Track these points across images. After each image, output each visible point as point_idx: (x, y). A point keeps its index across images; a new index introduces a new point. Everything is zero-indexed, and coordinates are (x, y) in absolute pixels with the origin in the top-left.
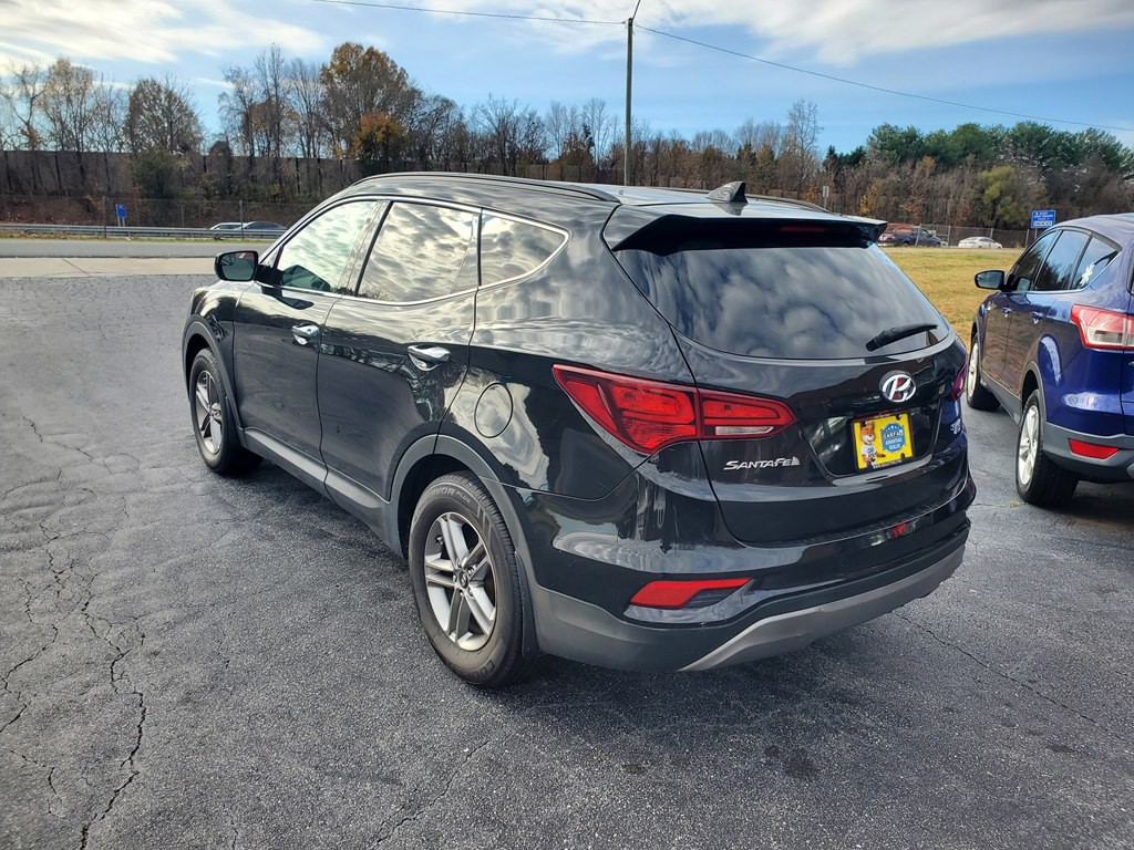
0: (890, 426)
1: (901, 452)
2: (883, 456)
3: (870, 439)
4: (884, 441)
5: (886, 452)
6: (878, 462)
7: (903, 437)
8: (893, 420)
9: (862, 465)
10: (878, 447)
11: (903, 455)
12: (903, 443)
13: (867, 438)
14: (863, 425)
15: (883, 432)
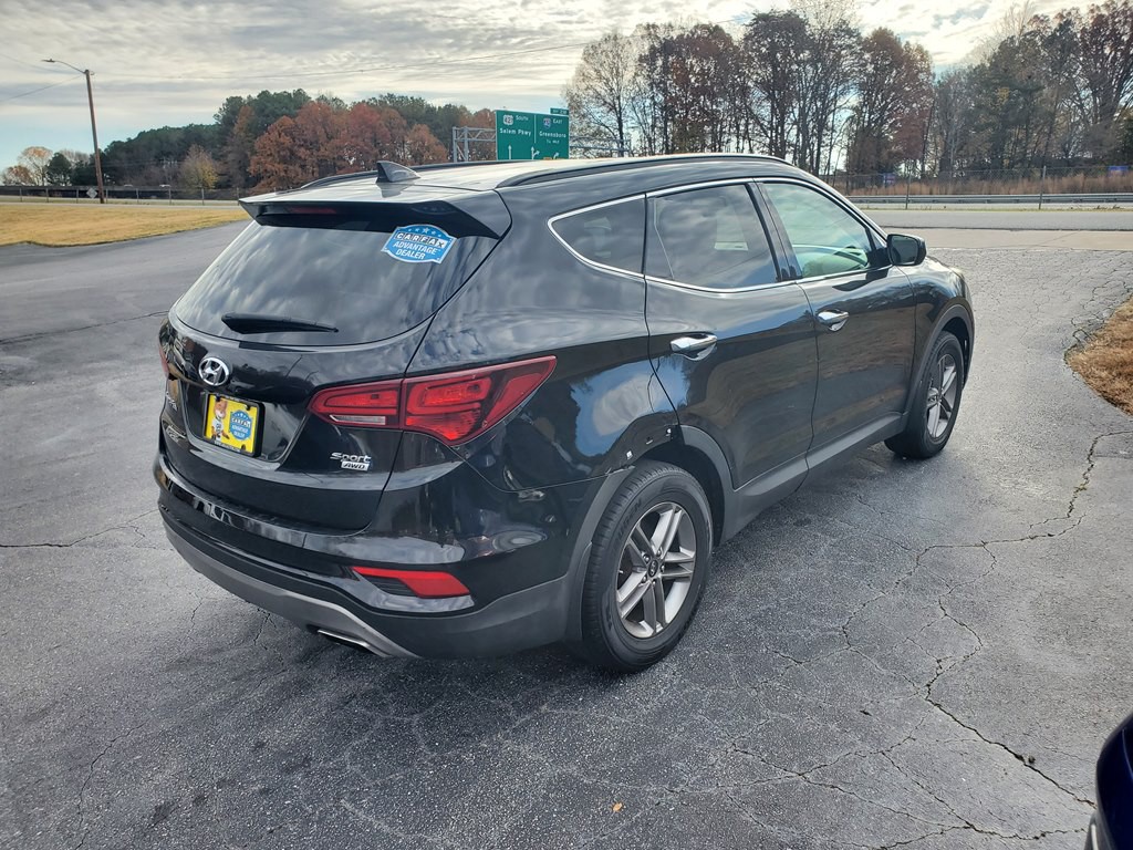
0: (239, 412)
1: (244, 443)
2: (227, 437)
3: (221, 415)
4: (231, 424)
5: (230, 435)
6: (221, 440)
7: (250, 430)
8: (243, 407)
9: (209, 435)
10: (225, 427)
11: (243, 447)
12: (247, 435)
13: (218, 413)
14: (218, 400)
15: (233, 415)
